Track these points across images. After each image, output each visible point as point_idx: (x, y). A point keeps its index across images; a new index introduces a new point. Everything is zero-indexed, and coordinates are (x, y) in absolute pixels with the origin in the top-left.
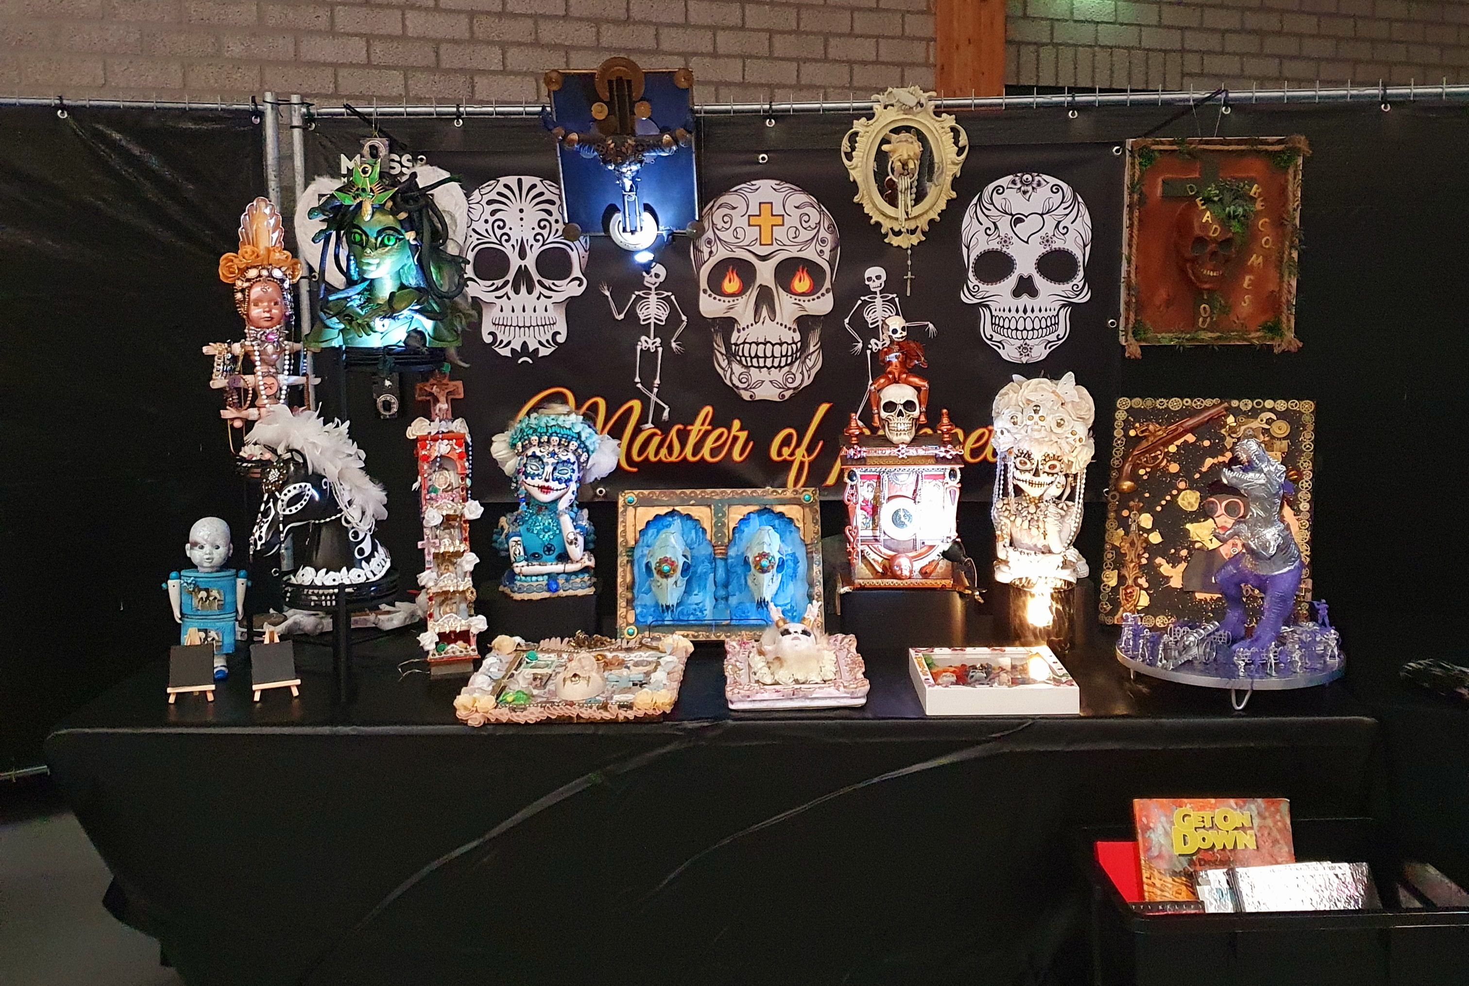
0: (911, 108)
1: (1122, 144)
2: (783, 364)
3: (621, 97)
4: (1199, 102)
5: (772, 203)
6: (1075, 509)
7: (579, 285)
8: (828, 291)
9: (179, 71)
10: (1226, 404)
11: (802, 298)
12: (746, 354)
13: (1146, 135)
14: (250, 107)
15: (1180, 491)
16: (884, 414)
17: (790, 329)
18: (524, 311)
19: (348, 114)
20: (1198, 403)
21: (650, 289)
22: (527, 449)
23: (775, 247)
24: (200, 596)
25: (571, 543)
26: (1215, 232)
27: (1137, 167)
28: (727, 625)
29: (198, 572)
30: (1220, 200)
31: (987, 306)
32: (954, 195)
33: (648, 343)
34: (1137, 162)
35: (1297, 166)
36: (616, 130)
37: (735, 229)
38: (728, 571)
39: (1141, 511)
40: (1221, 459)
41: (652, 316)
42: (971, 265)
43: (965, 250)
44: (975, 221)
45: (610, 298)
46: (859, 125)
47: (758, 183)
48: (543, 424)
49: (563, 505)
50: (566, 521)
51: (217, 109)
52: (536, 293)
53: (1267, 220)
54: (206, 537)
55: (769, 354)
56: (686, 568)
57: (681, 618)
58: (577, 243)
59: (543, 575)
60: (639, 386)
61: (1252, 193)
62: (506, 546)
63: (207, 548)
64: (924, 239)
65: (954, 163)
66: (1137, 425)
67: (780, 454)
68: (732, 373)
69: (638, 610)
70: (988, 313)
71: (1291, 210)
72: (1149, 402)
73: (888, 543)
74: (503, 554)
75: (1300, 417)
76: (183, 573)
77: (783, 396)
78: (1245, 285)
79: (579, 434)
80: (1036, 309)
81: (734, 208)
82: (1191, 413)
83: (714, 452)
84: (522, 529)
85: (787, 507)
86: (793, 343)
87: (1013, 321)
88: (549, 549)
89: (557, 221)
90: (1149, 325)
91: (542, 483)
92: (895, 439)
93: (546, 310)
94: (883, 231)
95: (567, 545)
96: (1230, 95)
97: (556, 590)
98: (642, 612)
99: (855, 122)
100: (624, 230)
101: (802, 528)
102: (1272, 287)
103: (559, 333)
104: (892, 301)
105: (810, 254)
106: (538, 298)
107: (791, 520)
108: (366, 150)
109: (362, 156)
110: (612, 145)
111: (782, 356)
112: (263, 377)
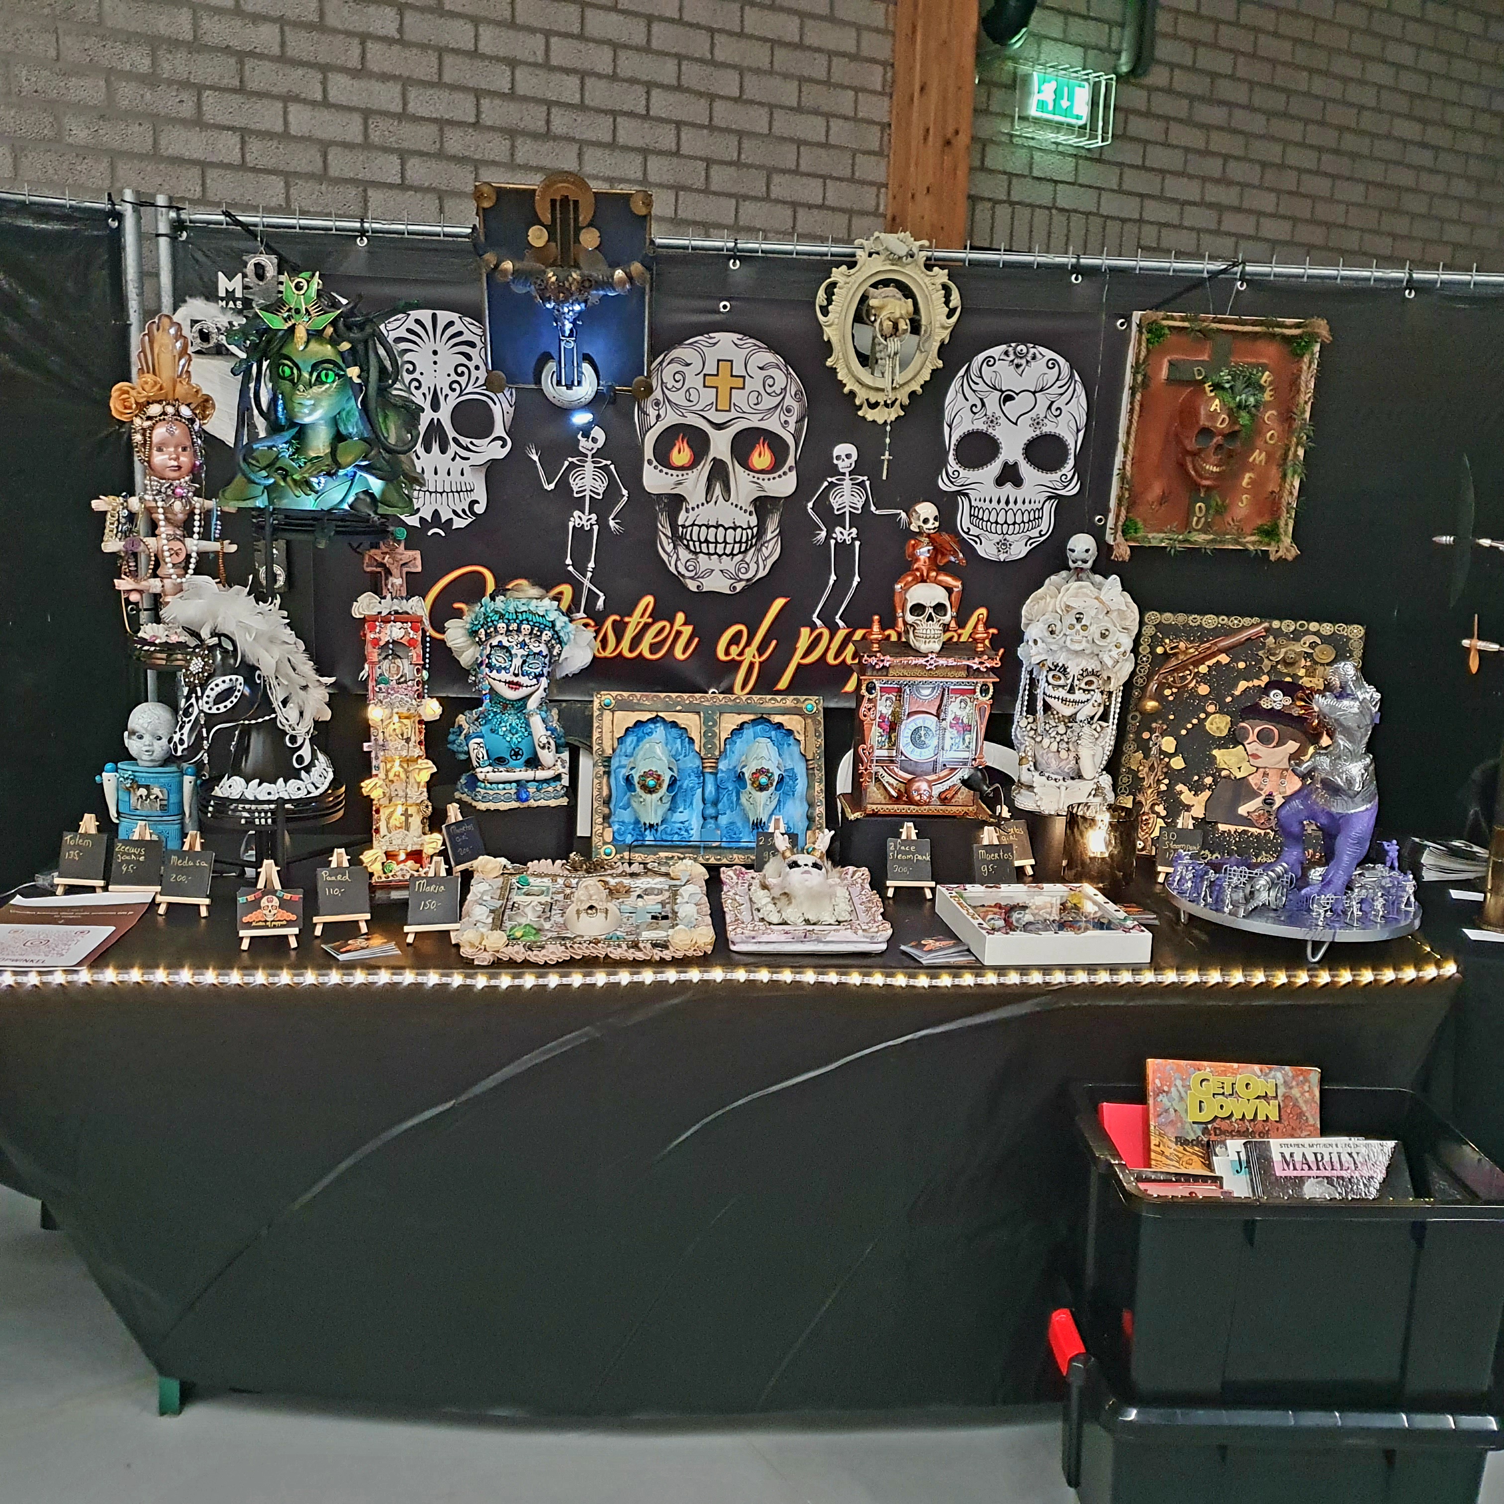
0: (900, 258)
1: (1128, 319)
2: (735, 552)
3: (565, 221)
4: (1214, 274)
5: (731, 361)
6: (1109, 730)
7: (503, 446)
8: (790, 469)
9: (7, 154)
10: (1266, 625)
11: (761, 476)
12: (695, 538)
13: (1157, 308)
14: (103, 205)
15: (1208, 715)
16: (910, 618)
17: (745, 511)
18: (436, 473)
19: (227, 224)
20: (1235, 622)
21: (586, 456)
22: (491, 637)
23: (733, 414)
24: (139, 793)
25: (543, 748)
26: (1222, 424)
27: (1144, 344)
28: (716, 847)
29: (137, 765)
30: (1231, 387)
31: (966, 495)
32: (940, 364)
33: (581, 519)
34: (1144, 337)
35: (1313, 354)
36: (555, 260)
37: (688, 390)
38: (718, 787)
39: (1163, 734)
40: (1256, 682)
41: (588, 488)
42: (952, 447)
43: (946, 429)
44: (960, 395)
45: (538, 464)
46: (838, 274)
47: (717, 335)
48: (511, 609)
49: (532, 704)
50: (536, 721)
51: (64, 206)
52: (450, 453)
53: (1274, 412)
54: (146, 725)
55: (720, 539)
56: (673, 782)
57: (664, 837)
58: (500, 395)
59: (510, 782)
60: (570, 568)
61: (1262, 382)
62: (466, 748)
63: (147, 738)
64: (902, 413)
65: (944, 328)
66: (1167, 641)
67: (727, 653)
68: (678, 559)
69: (616, 827)
70: (966, 503)
71: (1302, 402)
72: (1181, 618)
73: (906, 765)
74: (463, 757)
75: (1347, 642)
76: (119, 765)
77: (735, 588)
78: (1244, 483)
79: (553, 623)
80: (1020, 501)
81: (688, 365)
82: (1229, 632)
83: (654, 648)
84: (484, 729)
85: (787, 717)
86: (749, 528)
87: (994, 513)
88: (516, 754)
89: (477, 368)
90: (1140, 525)
91: (510, 677)
92: (923, 647)
93: (462, 474)
94: (858, 402)
95: (538, 749)
96: (1247, 268)
97: (527, 800)
98: (619, 829)
99: (834, 270)
100: (559, 383)
101: (803, 742)
102: (1272, 487)
103: (477, 502)
104: (862, 484)
105: (773, 424)
106: (453, 459)
107: (790, 732)
108: (250, 269)
109: (245, 276)
110: (554, 279)
111: (735, 542)
112: (168, 540)
